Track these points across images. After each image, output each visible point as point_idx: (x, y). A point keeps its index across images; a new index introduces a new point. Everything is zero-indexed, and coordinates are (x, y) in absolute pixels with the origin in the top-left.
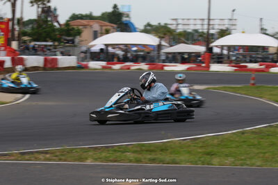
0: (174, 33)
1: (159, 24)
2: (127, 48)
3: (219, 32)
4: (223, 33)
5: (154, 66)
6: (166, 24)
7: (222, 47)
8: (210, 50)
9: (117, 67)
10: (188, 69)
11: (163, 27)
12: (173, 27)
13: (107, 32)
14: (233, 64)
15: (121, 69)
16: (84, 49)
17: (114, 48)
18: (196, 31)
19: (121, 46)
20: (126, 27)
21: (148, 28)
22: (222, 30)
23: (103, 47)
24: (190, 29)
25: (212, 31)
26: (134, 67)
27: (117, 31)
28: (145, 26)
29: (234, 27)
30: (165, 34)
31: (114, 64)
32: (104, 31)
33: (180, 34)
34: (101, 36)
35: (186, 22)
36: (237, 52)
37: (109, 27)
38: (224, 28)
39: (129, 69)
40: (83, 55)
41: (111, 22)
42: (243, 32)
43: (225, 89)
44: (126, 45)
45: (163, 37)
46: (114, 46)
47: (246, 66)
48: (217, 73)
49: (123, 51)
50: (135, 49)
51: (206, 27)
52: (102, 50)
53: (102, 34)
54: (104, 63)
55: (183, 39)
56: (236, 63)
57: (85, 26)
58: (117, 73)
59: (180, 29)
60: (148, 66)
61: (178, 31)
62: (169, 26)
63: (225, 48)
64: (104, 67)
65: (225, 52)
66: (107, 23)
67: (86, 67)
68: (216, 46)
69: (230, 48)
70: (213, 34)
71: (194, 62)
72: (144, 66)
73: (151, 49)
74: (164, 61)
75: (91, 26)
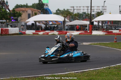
0: (72, 14)
1: (64, 9)
2: (46, 23)
3: (97, 14)
4: (99, 14)
5: (62, 32)
6: (68, 9)
7: (99, 22)
8: (92, 23)
9: (41, 33)
10: (80, 34)
11: (66, 11)
12: (72, 11)
13: (36, 14)
14: (105, 31)
15: (43, 34)
16: (23, 24)
17: (40, 23)
18: (85, 13)
19: (44, 22)
20: (46, 12)
21: (58, 12)
22: (98, 12)
23: (33, 22)
24: (81, 12)
25: (92, 13)
26: (51, 33)
27: (41, 14)
28: (57, 11)
29: (105, 11)
30: (67, 15)
31: (40, 32)
32: (34, 14)
33: (76, 15)
34: (32, 16)
35: (78, 8)
36: (107, 24)
37: (36, 12)
38: (100, 11)
39: (48, 34)
40: (22, 27)
41: (38, 9)
42: (110, 13)
43: (100, 44)
44: (46, 21)
45: (66, 17)
46: (39, 22)
47: (112, 32)
48: (96, 36)
49: (44, 25)
50: (51, 23)
51: (89, 11)
52: (33, 24)
53: (33, 16)
54: (34, 31)
55: (77, 18)
56: (106, 30)
57: (23, 11)
58: (41, 36)
59: (76, 12)
60: (58, 32)
61: (74, 13)
62: (70, 11)
63: (100, 22)
64: (34, 34)
65: (100, 24)
66: (35, 10)
67: (25, 33)
68: (96, 21)
69: (103, 22)
70: (93, 15)
71: (83, 30)
72: (56, 33)
73: (60, 23)
74: (67, 30)
75: (27, 11)
